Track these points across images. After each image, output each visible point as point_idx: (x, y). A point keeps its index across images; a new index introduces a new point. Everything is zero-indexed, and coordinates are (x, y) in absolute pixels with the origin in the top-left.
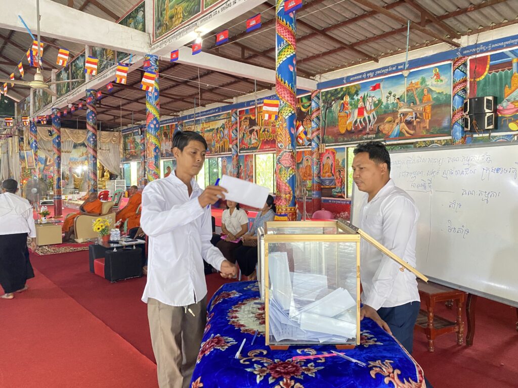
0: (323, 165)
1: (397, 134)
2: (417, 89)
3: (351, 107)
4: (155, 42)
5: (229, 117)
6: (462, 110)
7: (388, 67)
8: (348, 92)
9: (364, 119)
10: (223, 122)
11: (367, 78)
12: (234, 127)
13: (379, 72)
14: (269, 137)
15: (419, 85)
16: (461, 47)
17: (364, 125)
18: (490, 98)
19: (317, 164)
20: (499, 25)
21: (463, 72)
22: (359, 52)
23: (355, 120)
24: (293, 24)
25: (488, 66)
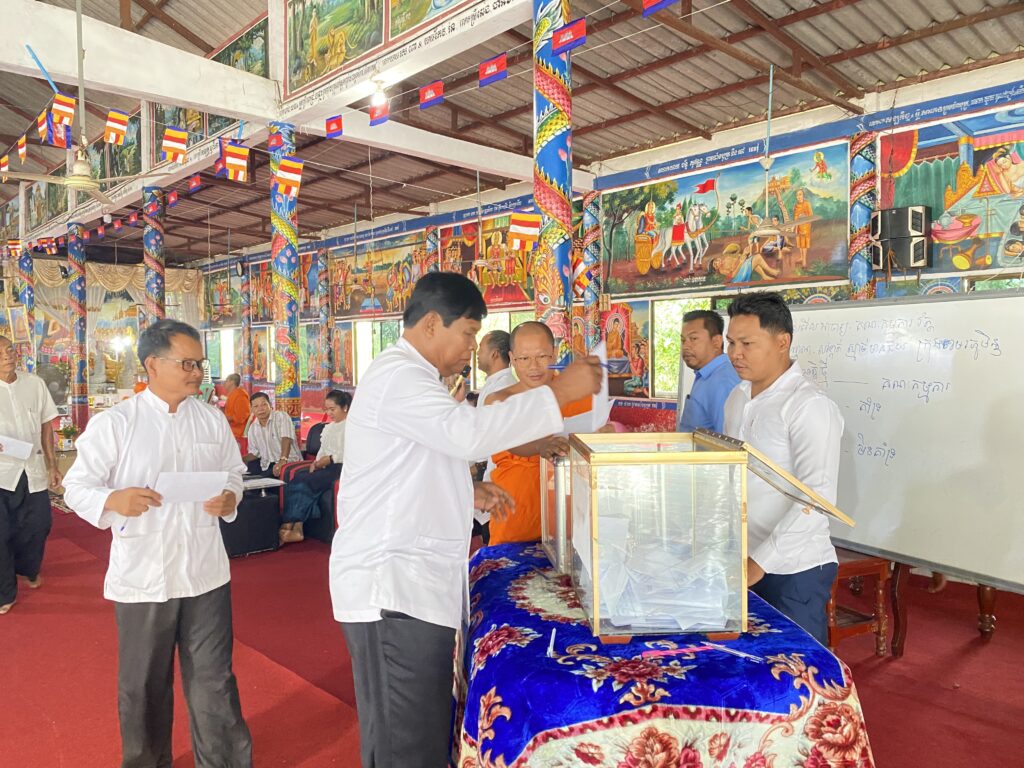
0: (607, 334)
1: (747, 275)
2: (784, 190)
3: (659, 224)
4: (289, 97)
5: (421, 241)
6: (868, 231)
7: (729, 150)
8: (654, 196)
9: (685, 248)
10: (409, 250)
11: (690, 169)
12: (432, 261)
13: (712, 158)
14: (501, 280)
15: (789, 184)
16: (865, 114)
17: (684, 258)
18: (920, 209)
19: (596, 332)
20: (934, 74)
21: (869, 160)
22: (676, 121)
23: (667, 249)
24: (566, 74)
25: (915, 150)
